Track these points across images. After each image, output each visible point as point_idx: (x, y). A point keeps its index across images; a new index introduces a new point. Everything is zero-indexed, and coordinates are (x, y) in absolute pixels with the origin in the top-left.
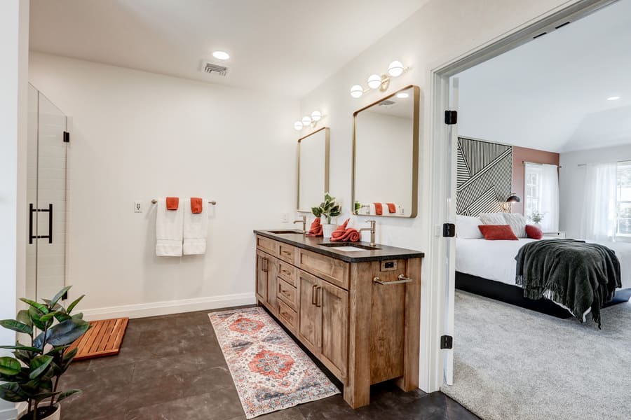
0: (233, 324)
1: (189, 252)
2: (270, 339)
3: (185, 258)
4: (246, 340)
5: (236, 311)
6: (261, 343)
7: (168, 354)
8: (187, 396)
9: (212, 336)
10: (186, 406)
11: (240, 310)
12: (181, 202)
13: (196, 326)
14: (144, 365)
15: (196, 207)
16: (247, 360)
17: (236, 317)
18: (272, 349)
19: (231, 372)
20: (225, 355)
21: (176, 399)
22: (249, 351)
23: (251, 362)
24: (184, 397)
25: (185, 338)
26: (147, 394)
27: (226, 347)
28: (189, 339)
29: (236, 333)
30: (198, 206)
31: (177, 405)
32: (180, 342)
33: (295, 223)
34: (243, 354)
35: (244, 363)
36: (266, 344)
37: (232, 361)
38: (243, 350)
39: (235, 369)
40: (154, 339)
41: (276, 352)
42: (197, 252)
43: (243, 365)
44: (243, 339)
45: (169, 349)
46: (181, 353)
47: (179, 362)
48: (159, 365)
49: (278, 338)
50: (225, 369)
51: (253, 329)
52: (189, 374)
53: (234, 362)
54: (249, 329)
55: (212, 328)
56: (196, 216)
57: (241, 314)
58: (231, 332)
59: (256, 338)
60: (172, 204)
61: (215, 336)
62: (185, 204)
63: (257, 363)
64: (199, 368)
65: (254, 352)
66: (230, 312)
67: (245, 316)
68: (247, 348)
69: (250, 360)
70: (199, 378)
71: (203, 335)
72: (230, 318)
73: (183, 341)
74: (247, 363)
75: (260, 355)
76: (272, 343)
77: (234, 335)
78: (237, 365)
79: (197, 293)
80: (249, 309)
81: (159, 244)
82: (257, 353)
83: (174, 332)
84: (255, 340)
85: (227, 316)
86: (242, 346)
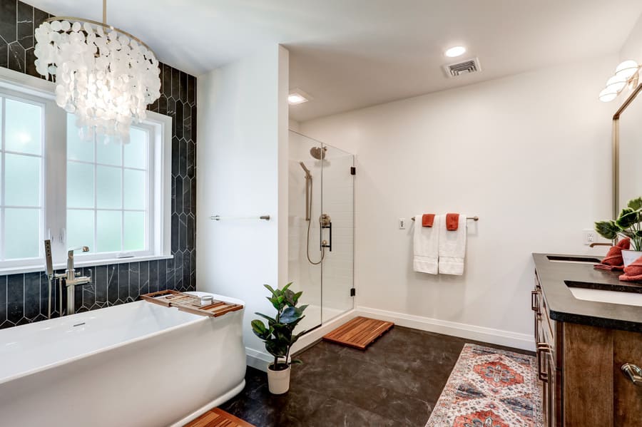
0: (482, 365)
1: (444, 271)
2: (513, 403)
3: (439, 276)
4: (480, 389)
5: (499, 351)
6: (496, 402)
7: (396, 367)
8: (374, 412)
9: (448, 369)
10: (367, 420)
11: (505, 352)
12: (436, 218)
13: (443, 351)
14: (372, 368)
15: (452, 223)
16: (460, 411)
17: (493, 358)
18: (503, 415)
19: (433, 413)
20: (443, 393)
21: (367, 409)
22: (472, 402)
23: (461, 416)
24: (373, 411)
25: (421, 359)
26: (353, 392)
27: (452, 385)
28: (425, 362)
29: (477, 377)
30: (453, 223)
31: (362, 414)
32: (414, 361)
33: (592, 246)
34: (462, 402)
35: (453, 413)
36: (502, 406)
37: (444, 404)
38: (467, 398)
39: (438, 413)
40: (398, 349)
41: (506, 422)
42: (453, 273)
43: (450, 414)
44: (478, 387)
45: (401, 363)
46: (407, 371)
47: (397, 377)
48: (381, 373)
49: (527, 407)
50: (429, 408)
51: (502, 381)
52: (394, 394)
53: (444, 405)
54: (497, 379)
55: (457, 360)
56: (452, 234)
57: (503, 357)
58: (472, 372)
59: (496, 392)
60: (428, 221)
61: (452, 369)
62: (440, 220)
63: (468, 421)
64: (408, 393)
65: (477, 407)
66: (491, 350)
67: (507, 361)
68: (474, 398)
69: (464, 413)
70: (399, 402)
71: (441, 363)
72: (485, 357)
73: (418, 361)
74: (457, 414)
75: (482, 414)
76: (513, 409)
77: (472, 377)
78: (443, 410)
79: (457, 317)
80: (519, 355)
81: (416, 260)
82: (479, 410)
83: (419, 349)
84: (492, 394)
85: (484, 352)
86: (469, 392)
